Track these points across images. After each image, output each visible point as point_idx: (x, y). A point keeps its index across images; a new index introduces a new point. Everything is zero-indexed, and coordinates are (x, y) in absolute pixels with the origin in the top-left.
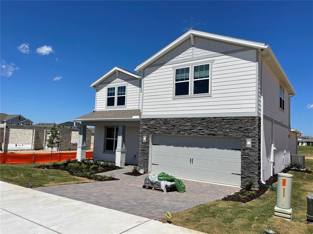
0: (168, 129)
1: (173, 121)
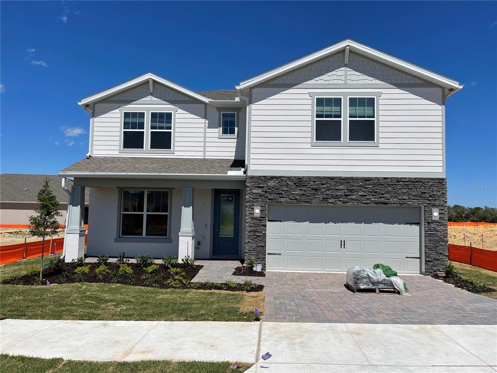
0: (304, 194)
1: (314, 182)
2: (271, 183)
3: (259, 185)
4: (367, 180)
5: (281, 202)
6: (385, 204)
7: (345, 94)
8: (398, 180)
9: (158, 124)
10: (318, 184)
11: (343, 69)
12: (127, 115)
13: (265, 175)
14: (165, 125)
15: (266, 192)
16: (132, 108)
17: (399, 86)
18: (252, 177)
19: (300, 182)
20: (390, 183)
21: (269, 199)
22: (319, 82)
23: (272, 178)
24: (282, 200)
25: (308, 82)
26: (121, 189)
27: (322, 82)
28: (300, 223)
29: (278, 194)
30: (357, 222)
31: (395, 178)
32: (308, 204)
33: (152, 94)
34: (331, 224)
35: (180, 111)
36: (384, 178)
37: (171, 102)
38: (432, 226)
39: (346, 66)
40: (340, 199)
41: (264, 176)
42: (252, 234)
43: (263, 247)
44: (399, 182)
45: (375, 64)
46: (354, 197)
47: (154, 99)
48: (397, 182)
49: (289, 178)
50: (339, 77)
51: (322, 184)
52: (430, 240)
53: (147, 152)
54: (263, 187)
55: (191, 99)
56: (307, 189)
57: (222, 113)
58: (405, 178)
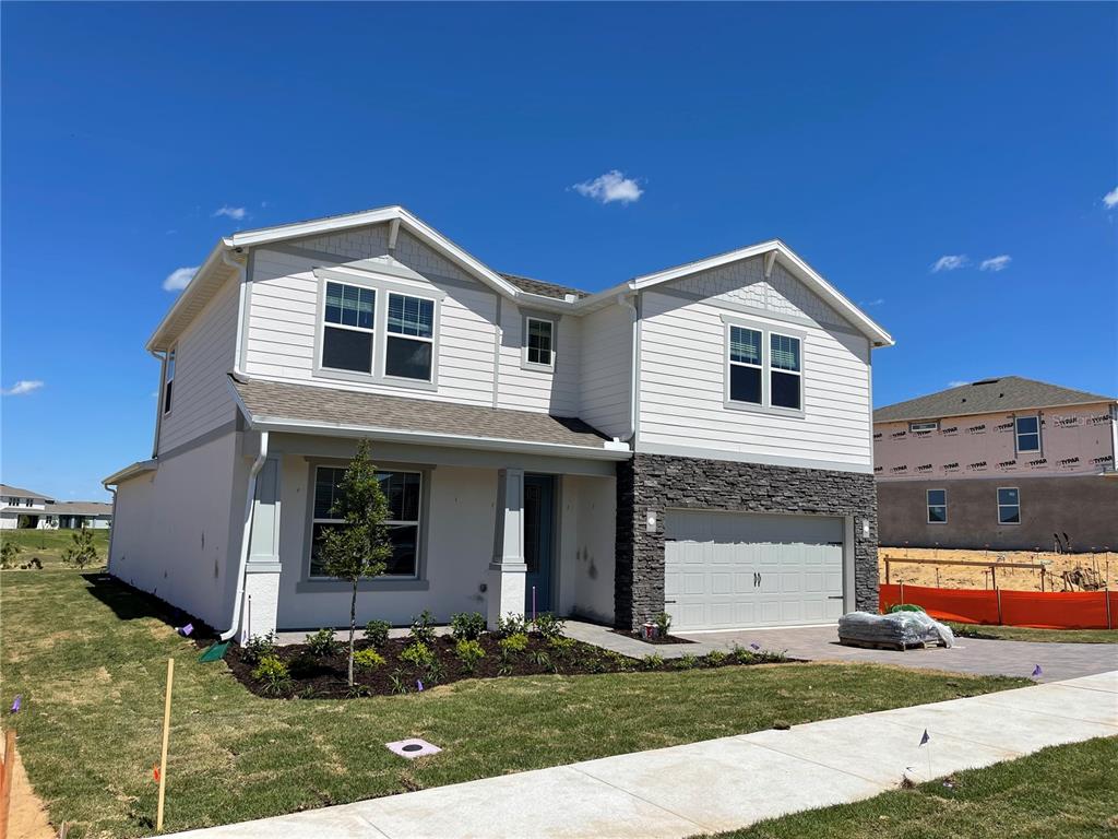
0: (717, 492)
2: (672, 470)
3: (653, 473)
4: (793, 471)
5: (686, 505)
6: (814, 511)
7: (768, 327)
8: (828, 474)
9: (404, 323)
10: (734, 476)
11: (762, 284)
12: (333, 289)
13: (662, 454)
14: (419, 326)
15: (664, 485)
16: (345, 274)
17: (826, 327)
18: (643, 456)
19: (710, 469)
20: (818, 479)
21: (669, 499)
22: (733, 300)
23: (674, 459)
24: (688, 501)
25: (720, 297)
26: (313, 464)
27: (737, 300)
28: (701, 544)
29: (683, 490)
30: (775, 541)
31: (823, 471)
32: (721, 510)
33: (391, 252)
34: (743, 545)
35: (449, 300)
36: (813, 470)
37: (433, 279)
38: (864, 546)
39: (766, 280)
40: (763, 502)
41: (661, 456)
42: (644, 564)
43: (660, 589)
44: (828, 477)
45: (799, 286)
46: (779, 499)
47: (396, 264)
48: (826, 477)
49: (696, 461)
50: (757, 298)
51: (740, 476)
52: (861, 570)
53: (377, 381)
54: (659, 476)
55: (471, 280)
56: (721, 483)
57: (528, 318)
58: (834, 472)
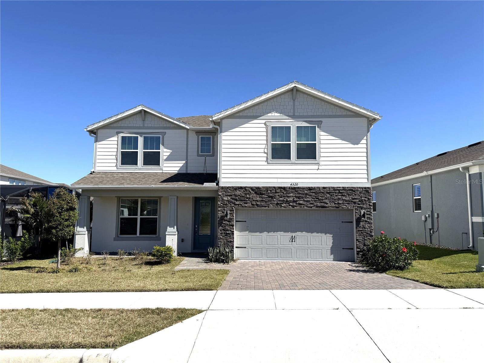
0: (263, 201)
1: (271, 191)
2: (238, 192)
3: (228, 194)
4: (310, 189)
5: (246, 207)
6: (325, 207)
7: (294, 124)
9: (149, 146)
10: (273, 193)
12: (124, 138)
13: (233, 186)
14: (155, 146)
15: (234, 199)
19: (259, 191)
20: (328, 192)
21: (236, 205)
22: (273, 114)
23: (239, 188)
26: (119, 198)
27: (276, 114)
29: (244, 201)
31: (332, 187)
32: (266, 208)
33: (144, 122)
36: (324, 188)
37: (160, 128)
38: (361, 223)
39: (294, 101)
40: (291, 204)
43: (231, 242)
44: (336, 190)
45: (316, 100)
46: (301, 202)
47: (146, 125)
48: (334, 190)
49: (251, 188)
51: (277, 193)
52: (360, 235)
53: (140, 167)
54: (231, 195)
55: (175, 126)
56: (265, 196)
57: (200, 136)
58: (340, 187)
